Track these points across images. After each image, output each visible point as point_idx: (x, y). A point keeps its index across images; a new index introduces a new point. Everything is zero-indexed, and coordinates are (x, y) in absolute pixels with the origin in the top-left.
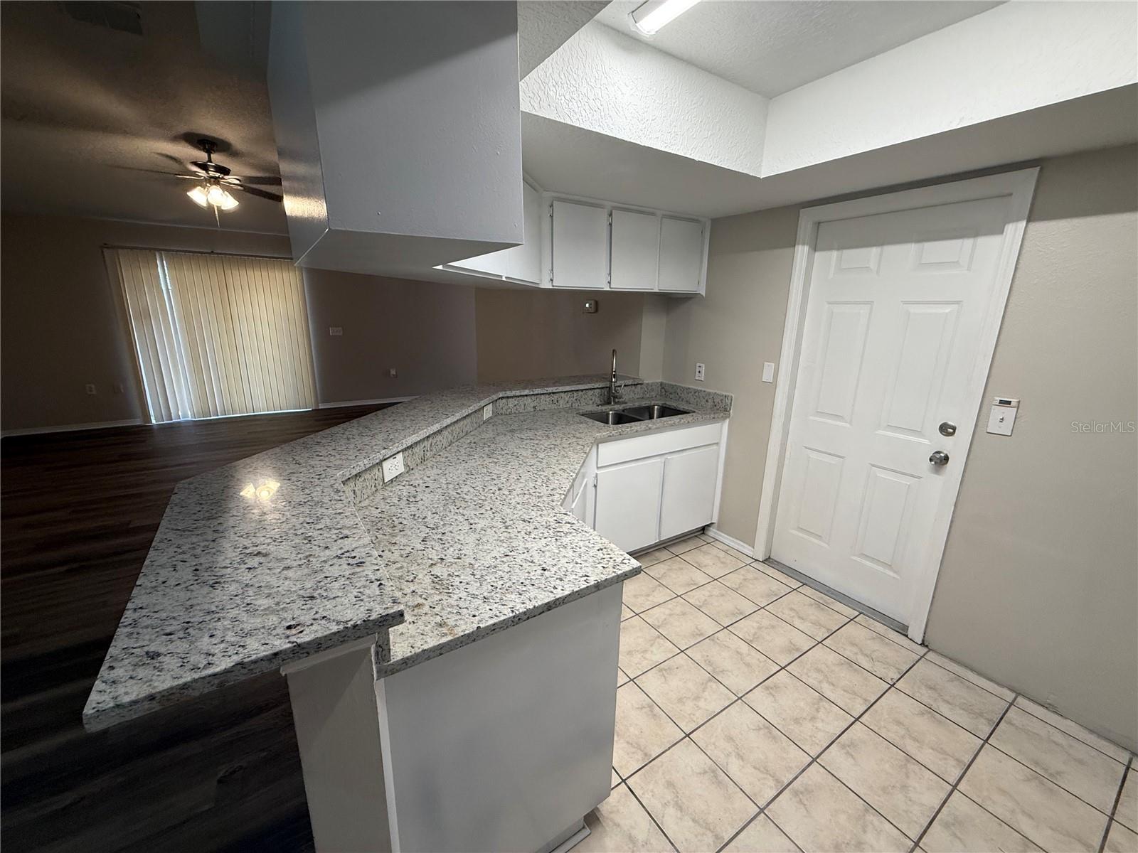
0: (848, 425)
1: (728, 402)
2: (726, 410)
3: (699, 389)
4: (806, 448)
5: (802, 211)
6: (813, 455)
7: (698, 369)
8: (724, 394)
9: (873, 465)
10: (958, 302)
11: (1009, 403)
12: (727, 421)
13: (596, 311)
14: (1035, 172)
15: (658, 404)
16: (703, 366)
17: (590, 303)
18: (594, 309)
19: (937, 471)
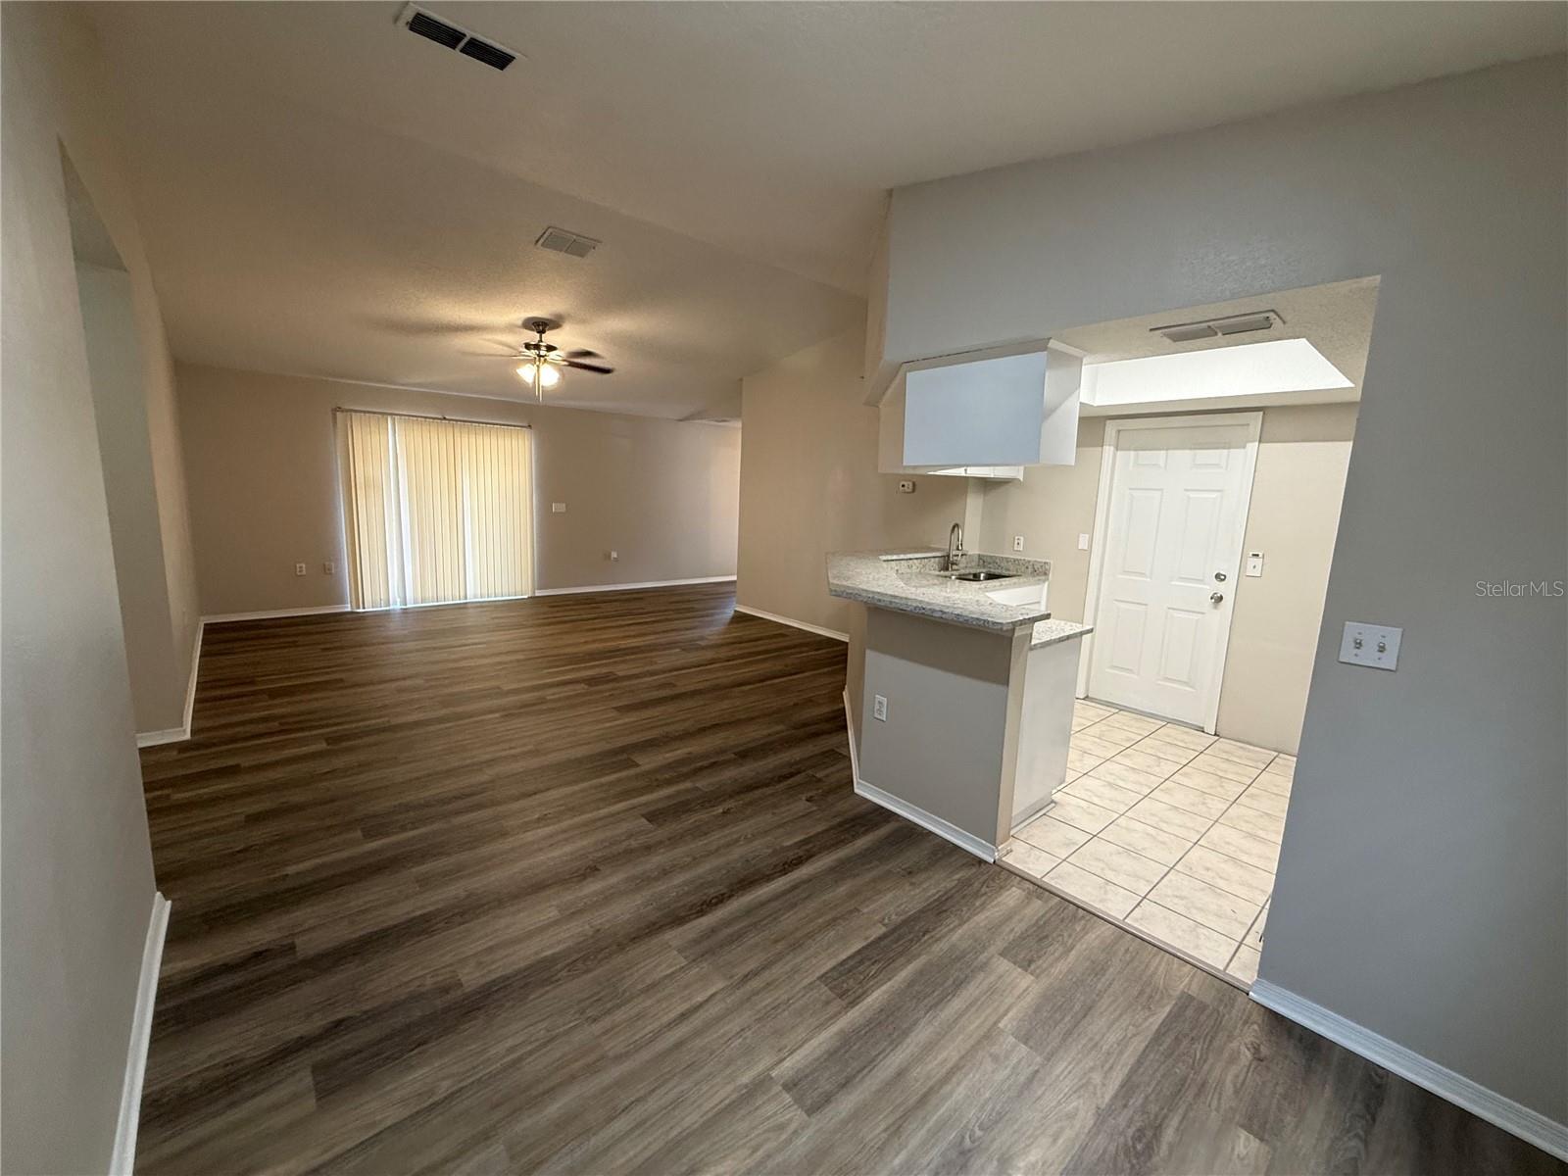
0: (1149, 580)
1: (1047, 567)
2: (1045, 574)
3: (1019, 558)
4: (1117, 600)
5: (1108, 422)
6: (1123, 605)
7: (1016, 542)
8: (1044, 561)
9: (1170, 608)
10: (1221, 491)
11: (1258, 555)
12: (1047, 583)
13: (914, 490)
14: (1261, 413)
15: (984, 571)
16: (1022, 538)
17: (905, 483)
18: (910, 490)
19: (1216, 608)
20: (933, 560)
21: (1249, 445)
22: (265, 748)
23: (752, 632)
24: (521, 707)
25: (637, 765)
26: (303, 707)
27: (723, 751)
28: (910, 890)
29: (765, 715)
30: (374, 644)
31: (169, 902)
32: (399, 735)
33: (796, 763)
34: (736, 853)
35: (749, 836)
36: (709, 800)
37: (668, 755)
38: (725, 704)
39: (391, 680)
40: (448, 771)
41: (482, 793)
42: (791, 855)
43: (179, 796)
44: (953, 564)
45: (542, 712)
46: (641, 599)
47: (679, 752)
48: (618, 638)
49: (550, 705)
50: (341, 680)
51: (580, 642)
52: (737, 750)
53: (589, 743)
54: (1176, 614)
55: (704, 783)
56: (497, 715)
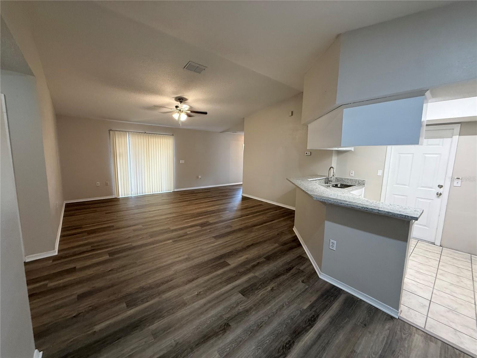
0: (408, 187)
1: (364, 182)
2: (364, 184)
3: (352, 178)
6: (395, 196)
7: (351, 173)
8: (363, 180)
9: (417, 198)
10: (440, 154)
12: (364, 188)
13: (311, 155)
14: (460, 125)
15: (340, 183)
16: (353, 172)
17: (308, 152)
18: (309, 154)
19: (438, 198)
20: (323, 180)
21: (454, 137)
22: (86, 258)
23: (250, 204)
24: (179, 238)
25: (229, 265)
26: (100, 239)
27: (259, 257)
28: (371, 337)
29: (269, 239)
30: (123, 211)
31: (42, 352)
32: (135, 251)
33: (290, 263)
34: (286, 313)
35: (287, 303)
36: (264, 282)
37: (239, 259)
38: (253, 235)
39: (131, 226)
40: (157, 269)
41: (171, 280)
42: (310, 314)
43: (52, 284)
44: (329, 181)
45: (188, 239)
46: (209, 192)
47: (243, 258)
48: (206, 207)
49: (190, 236)
50: (113, 226)
51: (194, 209)
52: (264, 257)
53: (208, 254)
54: (420, 200)
55: (259, 273)
56: (171, 241)
